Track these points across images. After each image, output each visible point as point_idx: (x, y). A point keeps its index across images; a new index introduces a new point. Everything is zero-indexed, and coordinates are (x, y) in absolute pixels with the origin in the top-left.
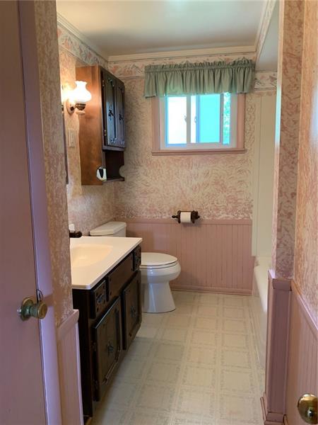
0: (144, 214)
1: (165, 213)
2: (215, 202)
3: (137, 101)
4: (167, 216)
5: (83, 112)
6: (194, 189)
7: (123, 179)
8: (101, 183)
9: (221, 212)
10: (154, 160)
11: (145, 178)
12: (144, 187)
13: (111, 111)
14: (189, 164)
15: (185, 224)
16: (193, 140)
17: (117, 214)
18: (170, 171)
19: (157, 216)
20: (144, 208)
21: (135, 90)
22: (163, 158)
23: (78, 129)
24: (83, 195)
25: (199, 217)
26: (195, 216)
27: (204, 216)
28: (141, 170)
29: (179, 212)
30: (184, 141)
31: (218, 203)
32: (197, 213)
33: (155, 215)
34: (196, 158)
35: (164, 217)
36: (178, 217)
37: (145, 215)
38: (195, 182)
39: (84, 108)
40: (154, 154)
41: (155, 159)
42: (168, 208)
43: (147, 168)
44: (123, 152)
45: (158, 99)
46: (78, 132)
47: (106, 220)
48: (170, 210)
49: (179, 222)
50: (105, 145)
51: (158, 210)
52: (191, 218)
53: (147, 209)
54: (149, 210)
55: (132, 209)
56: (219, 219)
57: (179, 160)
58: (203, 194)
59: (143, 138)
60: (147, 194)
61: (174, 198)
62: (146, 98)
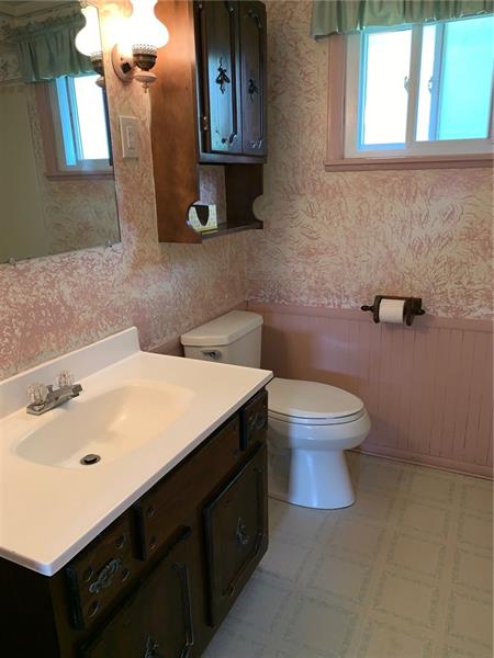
0: (304, 298)
1: (347, 297)
2: (465, 281)
3: (297, 49)
4: (352, 305)
5: (150, 74)
6: (416, 249)
7: (260, 225)
8: (198, 238)
9: (476, 303)
10: (331, 183)
11: (308, 220)
12: (306, 242)
13: (222, 72)
14: (409, 191)
15: (391, 325)
16: (423, 134)
17: (251, 294)
18: (365, 208)
19: (330, 302)
20: (305, 285)
21: (292, 24)
22: (350, 176)
23: (148, 116)
24: (163, 262)
25: (423, 312)
26: (413, 308)
27: (436, 309)
28: (301, 204)
29: (379, 299)
30: (401, 138)
31: (469, 283)
32: (418, 302)
33: (325, 301)
34: (424, 178)
35: (344, 306)
36: (375, 309)
37: (307, 300)
38: (418, 232)
39: (152, 65)
40: (331, 168)
41: (331, 179)
42: (354, 288)
43: (313, 200)
44: (261, 165)
45: (345, 41)
46: (148, 125)
47: (225, 307)
48: (359, 293)
49: (377, 320)
50: (205, 151)
51: (333, 289)
52: (404, 313)
53: (310, 288)
54: (315, 290)
55: (280, 285)
56: (468, 317)
57: (384, 181)
58: (437, 261)
59: (307, 133)
60: (311, 255)
61: (369, 267)
62: (317, 38)
